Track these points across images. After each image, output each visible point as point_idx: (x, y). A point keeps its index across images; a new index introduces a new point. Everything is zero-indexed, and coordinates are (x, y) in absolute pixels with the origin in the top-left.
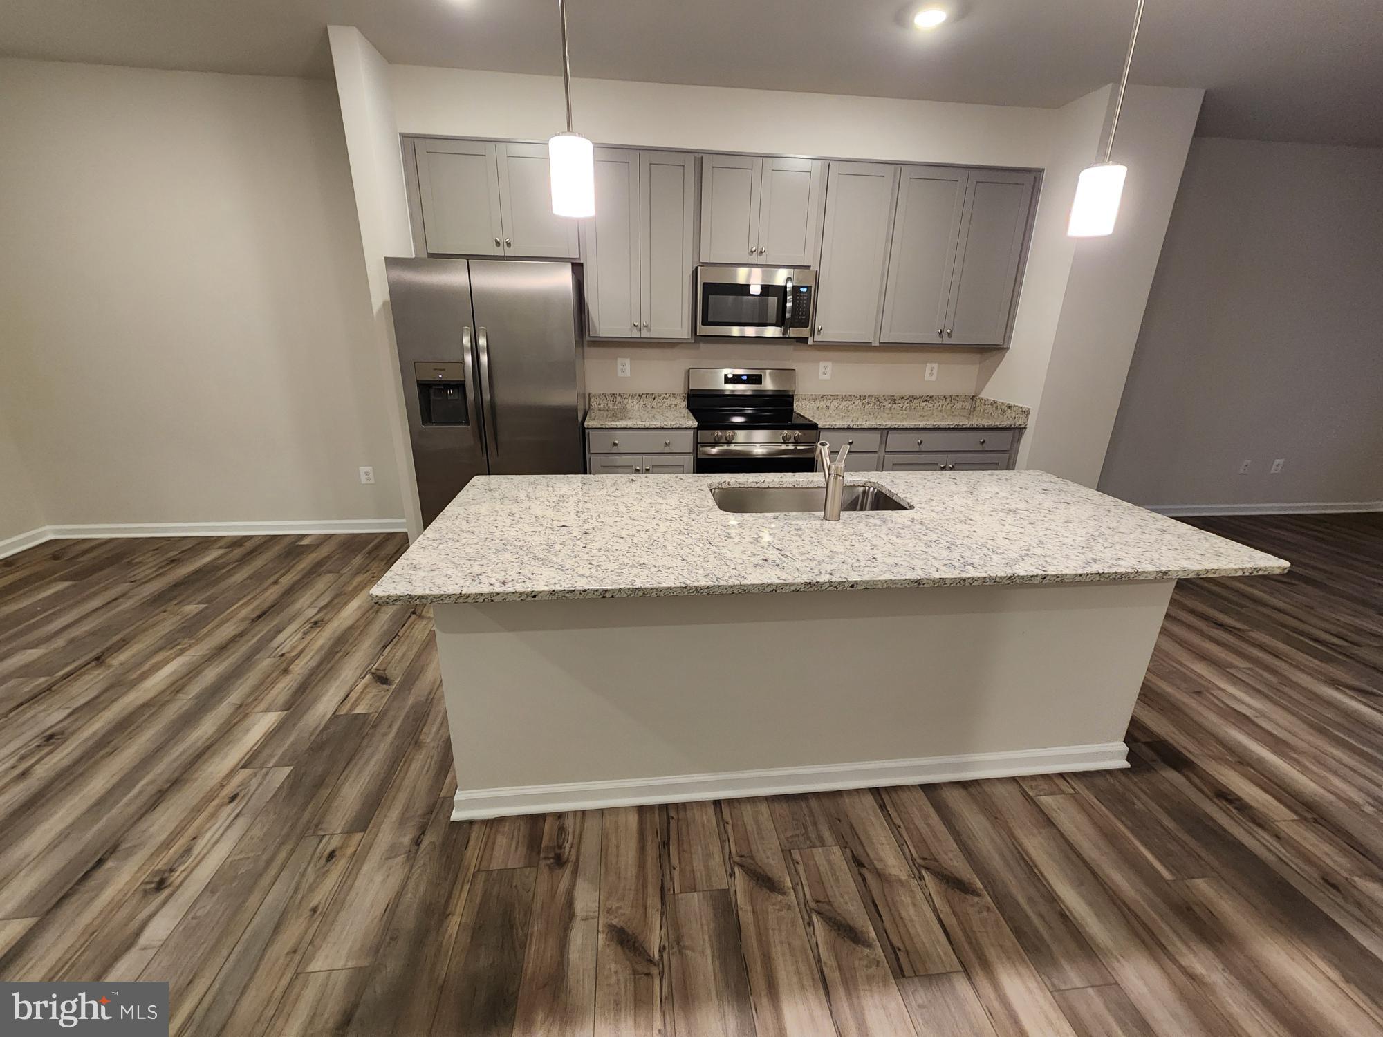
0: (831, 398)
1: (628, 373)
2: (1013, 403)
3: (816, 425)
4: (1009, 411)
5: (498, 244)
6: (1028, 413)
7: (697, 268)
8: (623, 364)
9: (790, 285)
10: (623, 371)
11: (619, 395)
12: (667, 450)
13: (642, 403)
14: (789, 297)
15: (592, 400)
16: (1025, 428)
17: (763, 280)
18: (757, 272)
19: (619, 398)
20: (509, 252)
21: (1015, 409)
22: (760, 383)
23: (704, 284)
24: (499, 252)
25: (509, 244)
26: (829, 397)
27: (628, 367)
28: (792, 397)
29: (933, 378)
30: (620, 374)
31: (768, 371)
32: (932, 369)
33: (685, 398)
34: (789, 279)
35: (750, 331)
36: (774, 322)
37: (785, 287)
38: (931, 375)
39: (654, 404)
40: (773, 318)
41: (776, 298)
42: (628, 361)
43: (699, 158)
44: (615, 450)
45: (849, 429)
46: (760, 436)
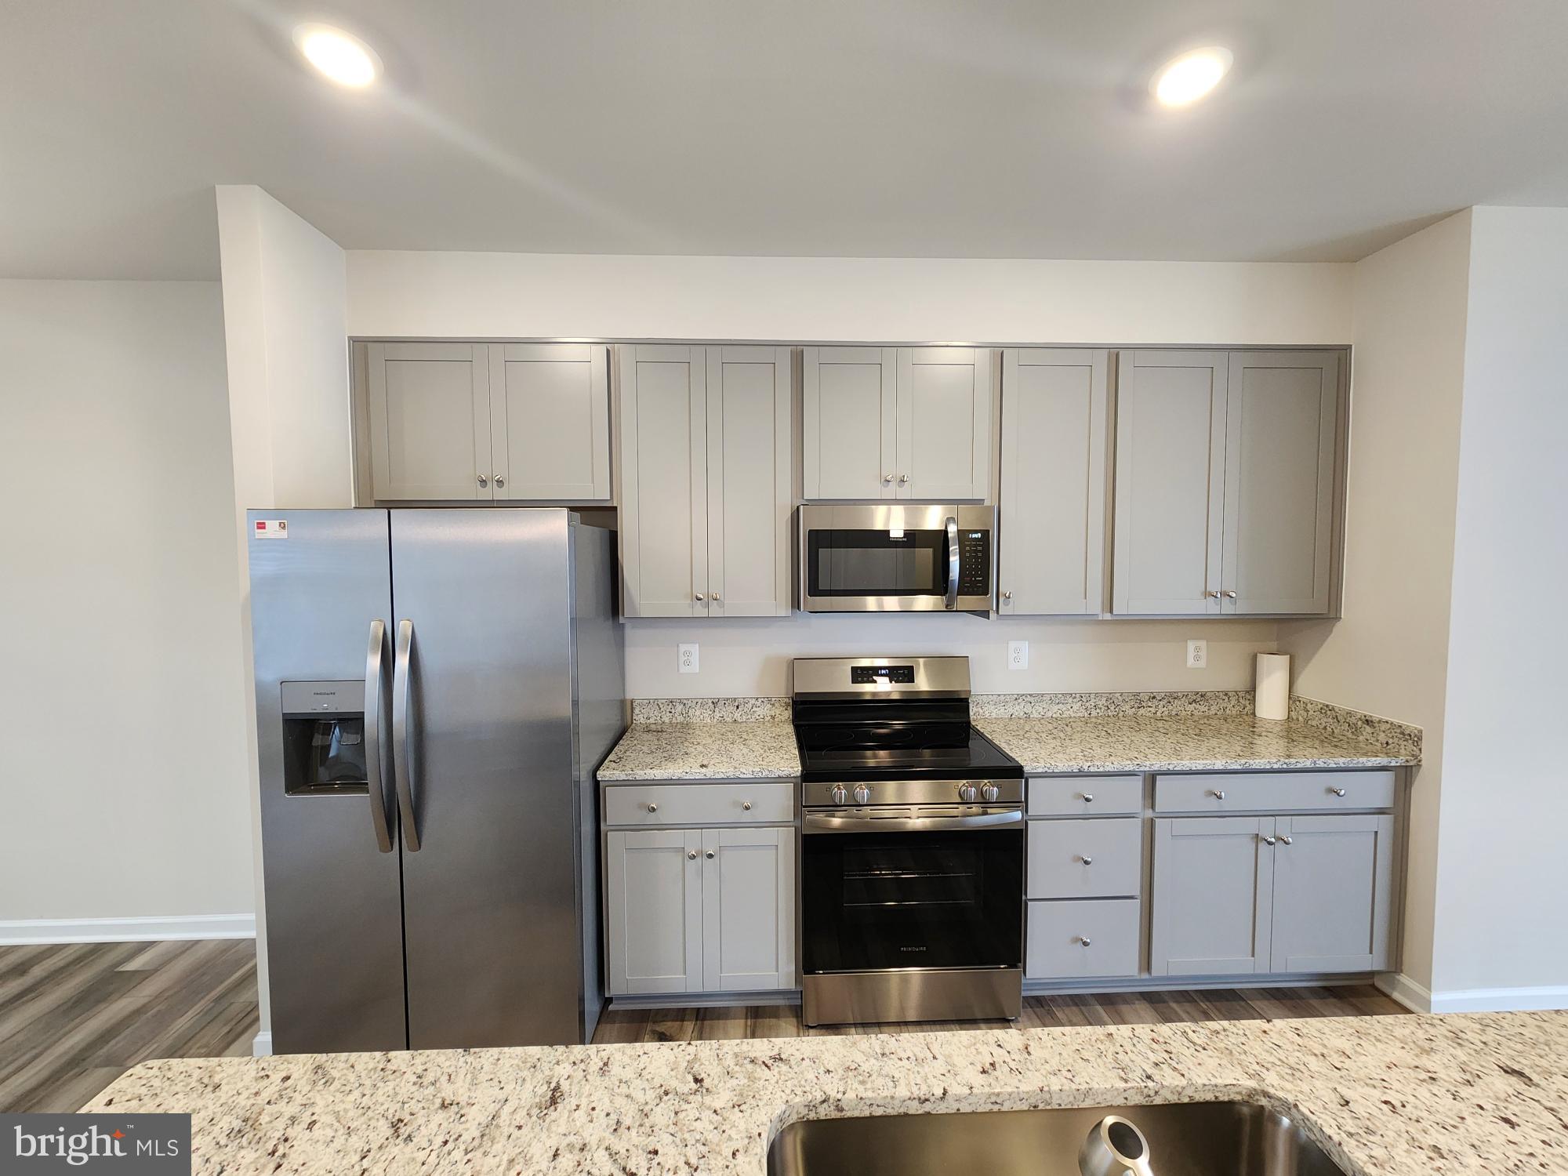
0: (1031, 699)
1: (695, 667)
2: (1376, 716)
3: (1021, 767)
4: (1369, 729)
5: (483, 483)
6: (1420, 738)
7: (798, 508)
8: (687, 653)
9: (952, 529)
10: (687, 663)
11: (680, 701)
12: (747, 817)
13: (717, 715)
14: (954, 548)
15: (637, 711)
16: (1418, 765)
17: (906, 523)
18: (898, 511)
19: (679, 707)
20: (501, 494)
21: (1384, 727)
22: (911, 680)
23: (810, 531)
24: (485, 494)
25: (500, 483)
26: (1029, 699)
27: (695, 658)
28: (966, 701)
29: (1202, 663)
30: (684, 669)
31: (921, 661)
32: (1197, 649)
33: (787, 704)
34: (949, 520)
35: (891, 603)
36: (930, 587)
37: (946, 532)
38: (1197, 658)
39: (737, 716)
40: (927, 580)
41: (931, 549)
42: (695, 649)
43: (798, 353)
44: (651, 819)
45: (1081, 774)
46: (918, 790)
